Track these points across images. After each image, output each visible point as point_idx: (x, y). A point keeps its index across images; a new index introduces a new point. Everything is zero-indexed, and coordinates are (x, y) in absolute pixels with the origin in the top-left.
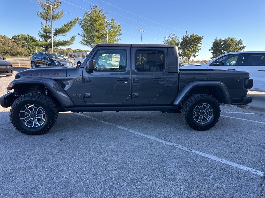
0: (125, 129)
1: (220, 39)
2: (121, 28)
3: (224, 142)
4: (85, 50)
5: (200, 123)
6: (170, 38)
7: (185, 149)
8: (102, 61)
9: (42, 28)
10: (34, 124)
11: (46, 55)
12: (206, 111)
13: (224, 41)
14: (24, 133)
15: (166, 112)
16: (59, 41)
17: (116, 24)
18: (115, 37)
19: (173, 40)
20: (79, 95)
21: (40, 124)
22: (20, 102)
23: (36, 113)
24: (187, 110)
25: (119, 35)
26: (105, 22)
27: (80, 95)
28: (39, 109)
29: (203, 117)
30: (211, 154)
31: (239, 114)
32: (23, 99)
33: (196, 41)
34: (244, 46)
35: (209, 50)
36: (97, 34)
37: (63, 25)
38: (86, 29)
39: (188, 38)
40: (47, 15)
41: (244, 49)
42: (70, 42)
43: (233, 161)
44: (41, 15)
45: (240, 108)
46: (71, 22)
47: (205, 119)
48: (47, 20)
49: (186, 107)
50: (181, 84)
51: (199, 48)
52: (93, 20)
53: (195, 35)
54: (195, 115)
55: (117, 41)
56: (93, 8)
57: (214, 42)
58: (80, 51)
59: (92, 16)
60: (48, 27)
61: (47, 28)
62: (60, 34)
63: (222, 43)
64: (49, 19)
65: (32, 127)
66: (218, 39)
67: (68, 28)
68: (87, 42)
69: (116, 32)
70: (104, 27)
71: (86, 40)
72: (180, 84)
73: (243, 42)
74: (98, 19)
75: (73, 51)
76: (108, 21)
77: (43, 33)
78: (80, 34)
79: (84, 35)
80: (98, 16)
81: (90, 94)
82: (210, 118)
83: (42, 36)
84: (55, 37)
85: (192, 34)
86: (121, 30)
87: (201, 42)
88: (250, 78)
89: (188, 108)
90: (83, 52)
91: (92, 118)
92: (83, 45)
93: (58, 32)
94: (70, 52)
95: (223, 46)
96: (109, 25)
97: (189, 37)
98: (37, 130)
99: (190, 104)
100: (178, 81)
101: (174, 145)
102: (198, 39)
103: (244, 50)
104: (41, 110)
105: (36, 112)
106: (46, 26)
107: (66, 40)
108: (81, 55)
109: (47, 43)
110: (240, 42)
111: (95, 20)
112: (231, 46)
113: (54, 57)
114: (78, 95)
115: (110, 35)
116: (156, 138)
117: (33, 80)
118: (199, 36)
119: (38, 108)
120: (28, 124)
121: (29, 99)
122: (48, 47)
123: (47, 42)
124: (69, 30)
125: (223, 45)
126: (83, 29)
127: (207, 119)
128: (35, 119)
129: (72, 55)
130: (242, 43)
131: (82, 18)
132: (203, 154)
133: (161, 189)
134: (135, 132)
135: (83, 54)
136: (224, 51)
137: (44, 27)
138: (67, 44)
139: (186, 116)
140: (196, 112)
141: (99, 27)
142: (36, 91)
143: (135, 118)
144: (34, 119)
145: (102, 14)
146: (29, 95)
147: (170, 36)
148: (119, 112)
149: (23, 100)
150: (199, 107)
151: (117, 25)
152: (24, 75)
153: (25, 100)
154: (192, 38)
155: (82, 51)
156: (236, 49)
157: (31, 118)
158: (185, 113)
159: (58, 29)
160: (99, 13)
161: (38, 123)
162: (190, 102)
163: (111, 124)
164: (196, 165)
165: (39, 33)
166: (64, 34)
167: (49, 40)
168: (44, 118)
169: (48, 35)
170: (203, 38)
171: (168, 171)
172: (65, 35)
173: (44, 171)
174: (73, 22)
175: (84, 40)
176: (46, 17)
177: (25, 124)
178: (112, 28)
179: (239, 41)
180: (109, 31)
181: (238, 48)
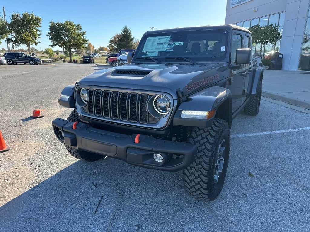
1: (57, 22)
13: (62, 24)
34: (85, 32)
35: (47, 36)
41: (85, 35)
51: (38, 33)
73: (82, 27)
97: (21, 16)
110: (79, 27)
118: (37, 16)
136: (65, 37)
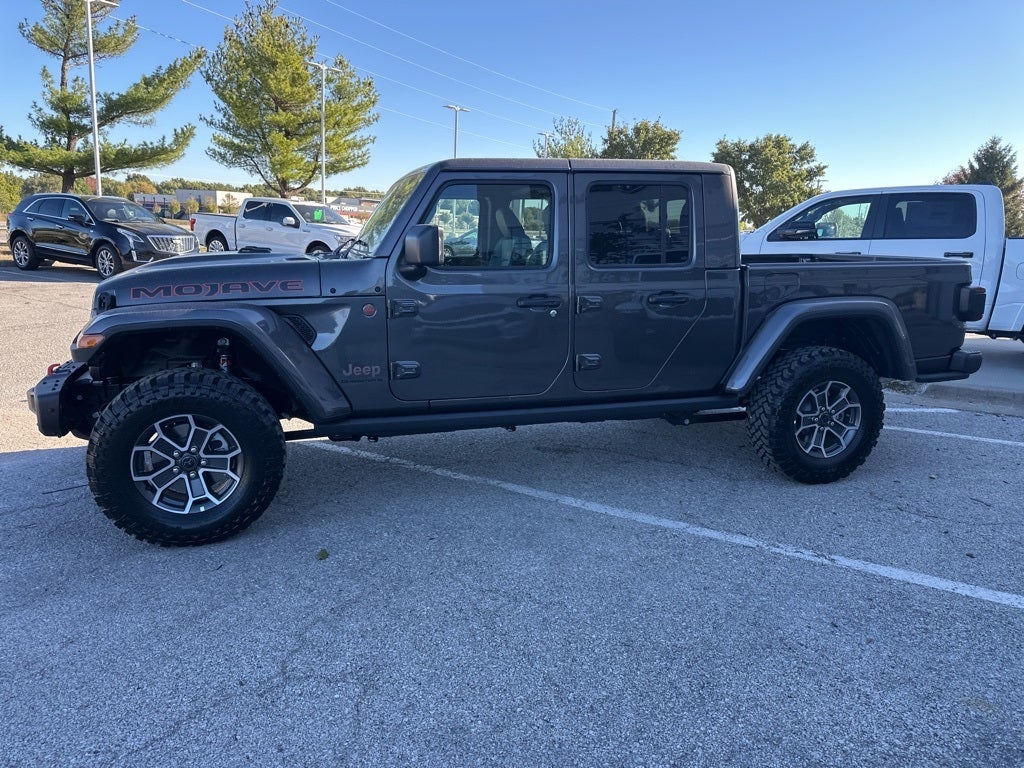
0: (544, 495)
1: (736, 141)
2: (377, 94)
3: (924, 521)
4: (208, 181)
5: (816, 455)
6: (558, 136)
7: (808, 555)
8: (313, 227)
9: (46, 90)
10: (191, 500)
11: (77, 205)
12: (837, 409)
13: (752, 147)
14: (152, 541)
15: (687, 422)
16: (125, 146)
17: (353, 81)
18: (352, 132)
19: (571, 143)
20: (373, 368)
21: (218, 497)
22: (133, 408)
23: (201, 454)
24: (774, 411)
25: (368, 123)
26: (310, 68)
27: (376, 370)
28: (213, 435)
29: (828, 431)
30: (905, 565)
31: (905, 414)
32: (147, 398)
33: (658, 147)
34: (822, 166)
36: (282, 117)
37: (138, 80)
38: (235, 97)
39: (626, 136)
40: (66, 35)
41: (821, 178)
42: (172, 151)
43: (994, 585)
44: (38, 35)
45: (895, 393)
46: (172, 70)
47: (831, 440)
48: (66, 59)
49: (770, 397)
50: (751, 310)
52: (261, 63)
53: (651, 124)
54: (802, 428)
55: (360, 147)
56: (256, 12)
57: (716, 151)
58: (185, 186)
59: (255, 44)
60: (73, 88)
61: (70, 90)
62: (125, 118)
63: (743, 157)
64: (75, 56)
65: (187, 511)
66: (732, 139)
67: (159, 94)
68: (239, 151)
69: (356, 110)
70: (309, 90)
71: (232, 143)
72: (747, 311)
73: (816, 152)
74: (282, 56)
75: (157, 187)
76: (324, 67)
77: (50, 113)
78: (209, 119)
79: (225, 121)
80: (280, 46)
81: (414, 364)
82: (851, 434)
83: (47, 125)
84: (106, 128)
85: (639, 121)
86: (377, 106)
87: (672, 151)
88: (974, 284)
89: (779, 402)
90: (201, 193)
91: (387, 461)
92: (222, 163)
93: (116, 109)
94: (144, 192)
95: (750, 166)
96: (329, 81)
97: (630, 132)
98: (208, 523)
99: (787, 386)
100: (739, 298)
101: (761, 544)
102: (662, 140)
103: (819, 181)
104: (219, 437)
105: (202, 450)
106: (62, 84)
107: (156, 144)
108: (193, 201)
109: (73, 154)
110: (805, 154)
111: (268, 59)
112: (776, 166)
113: (112, 211)
114: (366, 370)
115: (332, 121)
116: (682, 525)
117: (188, 314)
118: (668, 130)
119: (209, 429)
120: (165, 499)
121: (172, 395)
122: (76, 169)
123: (68, 149)
124: (167, 101)
125: (746, 162)
126: (222, 97)
127: (841, 438)
128: (197, 476)
129: (152, 206)
130: (812, 156)
131: (211, 52)
132: (883, 571)
133: (822, 713)
134: (587, 504)
135: (199, 201)
136: (751, 186)
137: (57, 87)
138: (159, 160)
139: (771, 433)
140: (803, 416)
141: (288, 90)
142: (183, 360)
143: (558, 451)
144: (190, 479)
145: (298, 36)
146: (171, 378)
147: (560, 127)
148: (514, 429)
149: (148, 402)
150: (815, 396)
151: (359, 81)
152: (136, 294)
153: (155, 399)
154: (643, 136)
155: (195, 188)
156: (795, 176)
157: (179, 473)
158: (770, 423)
159: (115, 97)
160: (285, 34)
161: (208, 495)
162: (783, 379)
163: (479, 480)
164: (880, 612)
165: (32, 111)
166: (143, 118)
167: (79, 143)
168: (234, 470)
169: (72, 120)
170: (681, 136)
171: (802, 645)
172: (146, 123)
173: (334, 694)
174: (182, 66)
175: (224, 144)
176: (64, 45)
177: (155, 502)
178: (340, 92)
179: (804, 147)
180: (330, 105)
181: (800, 176)
